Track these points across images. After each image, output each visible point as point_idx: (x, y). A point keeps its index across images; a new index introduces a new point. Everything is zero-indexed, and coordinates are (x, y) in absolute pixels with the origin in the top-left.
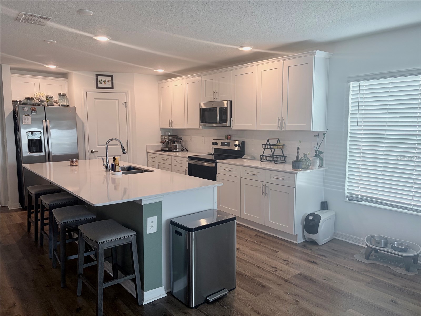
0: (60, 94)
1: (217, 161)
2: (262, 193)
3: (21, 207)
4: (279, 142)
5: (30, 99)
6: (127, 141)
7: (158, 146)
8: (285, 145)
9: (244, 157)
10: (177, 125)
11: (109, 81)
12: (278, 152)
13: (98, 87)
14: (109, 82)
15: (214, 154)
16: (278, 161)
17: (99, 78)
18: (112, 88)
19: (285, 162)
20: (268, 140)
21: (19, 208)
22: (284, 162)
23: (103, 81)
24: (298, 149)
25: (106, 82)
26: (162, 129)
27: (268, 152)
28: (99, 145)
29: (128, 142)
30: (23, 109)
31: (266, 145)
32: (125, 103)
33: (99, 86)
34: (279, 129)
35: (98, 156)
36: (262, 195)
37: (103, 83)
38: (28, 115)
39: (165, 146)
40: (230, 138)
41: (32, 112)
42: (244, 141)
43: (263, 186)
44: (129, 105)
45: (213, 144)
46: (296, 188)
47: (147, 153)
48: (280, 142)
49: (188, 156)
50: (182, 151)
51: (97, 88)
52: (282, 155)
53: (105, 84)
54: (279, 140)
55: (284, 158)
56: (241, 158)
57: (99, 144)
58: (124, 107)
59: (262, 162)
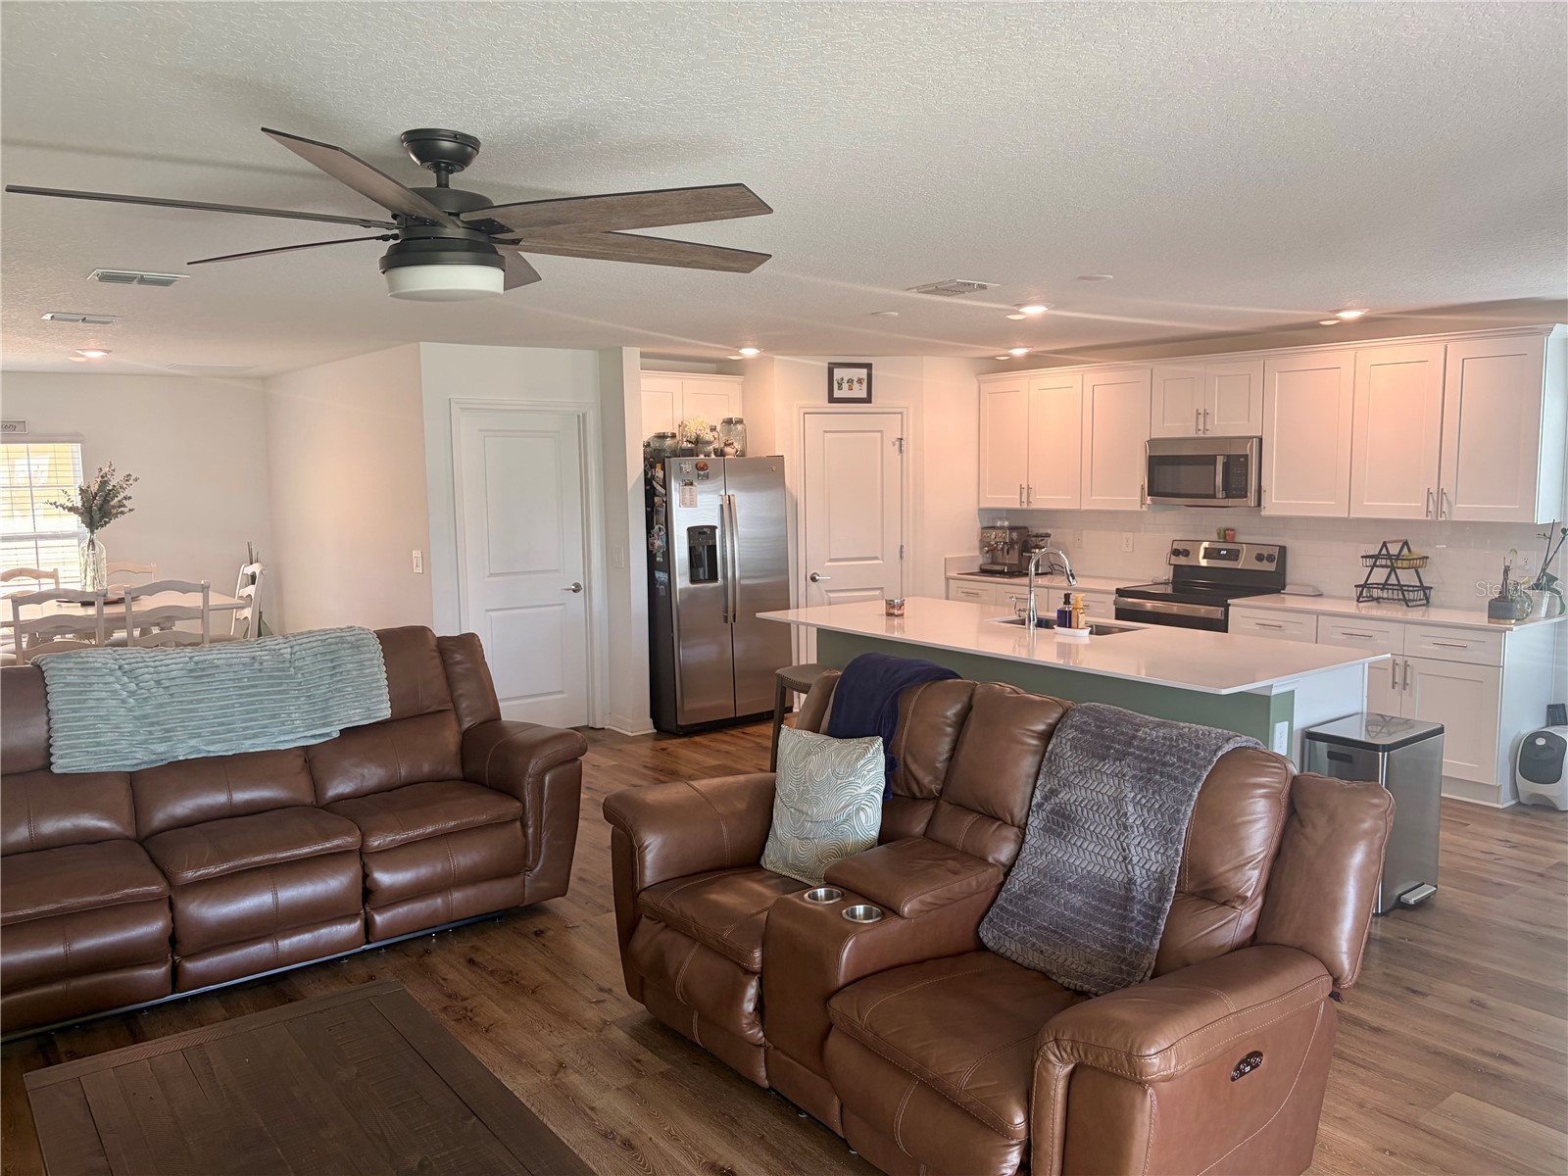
0: (731, 419)
1: (1229, 601)
2: (1394, 684)
3: (655, 731)
4: (1405, 550)
5: (668, 437)
6: (902, 547)
7: (972, 559)
8: (1427, 558)
9: (1288, 589)
10: (1043, 501)
11: (860, 381)
12: (1407, 577)
13: (832, 400)
14: (861, 383)
15: (1174, 582)
16: (1414, 600)
17: (838, 373)
18: (868, 400)
19: (1428, 602)
20: (1385, 544)
21: (651, 731)
22: (1425, 602)
23: (845, 381)
24: (1506, 570)
25: (855, 383)
26: (982, 511)
27: (1379, 575)
28: (831, 560)
29: (904, 550)
30: (681, 468)
31: (1376, 557)
32: (901, 439)
33: (835, 396)
34: (1429, 518)
35: (827, 591)
36: (1393, 687)
37: (845, 386)
38: (691, 484)
39: (990, 561)
40: (1234, 536)
41: (699, 475)
42: (1285, 547)
43: (1395, 664)
44: (910, 445)
45: (1176, 553)
46: (1503, 667)
47: (947, 579)
48: (1409, 550)
49: (1117, 589)
50: (1051, 573)
51: (830, 402)
52: (1396, 583)
53: (851, 389)
54: (1406, 543)
55: (1425, 594)
56: (1278, 591)
57: (832, 557)
58: (898, 452)
59: (1360, 604)
